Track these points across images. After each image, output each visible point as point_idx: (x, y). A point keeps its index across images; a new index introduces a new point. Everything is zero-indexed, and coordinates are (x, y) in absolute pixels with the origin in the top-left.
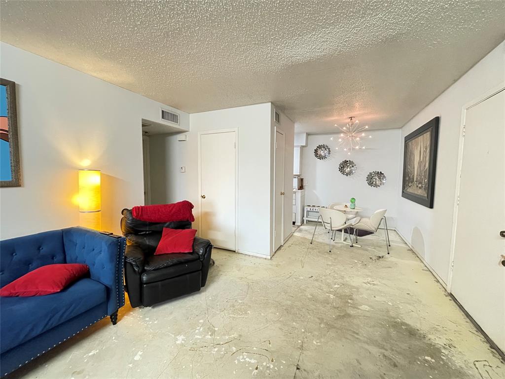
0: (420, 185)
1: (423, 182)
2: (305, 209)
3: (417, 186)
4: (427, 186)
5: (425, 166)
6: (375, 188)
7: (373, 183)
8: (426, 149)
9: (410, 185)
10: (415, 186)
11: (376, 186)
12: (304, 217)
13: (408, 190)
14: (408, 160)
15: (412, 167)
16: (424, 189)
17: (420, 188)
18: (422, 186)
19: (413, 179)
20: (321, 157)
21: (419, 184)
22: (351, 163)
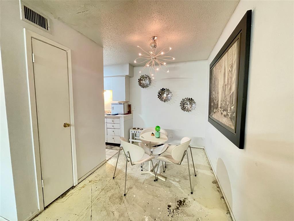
0: (225, 113)
1: (229, 109)
2: (130, 132)
3: (222, 113)
4: (234, 115)
5: (230, 89)
6: (187, 112)
7: (185, 108)
8: (232, 67)
9: (215, 111)
10: (220, 112)
11: (188, 110)
12: (129, 139)
13: (213, 116)
14: (213, 86)
15: (217, 92)
16: (231, 118)
17: (224, 116)
18: (227, 115)
19: (218, 105)
20: (143, 86)
21: (224, 111)
22: (168, 90)
